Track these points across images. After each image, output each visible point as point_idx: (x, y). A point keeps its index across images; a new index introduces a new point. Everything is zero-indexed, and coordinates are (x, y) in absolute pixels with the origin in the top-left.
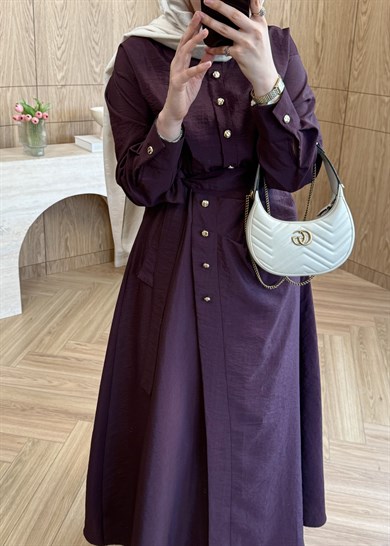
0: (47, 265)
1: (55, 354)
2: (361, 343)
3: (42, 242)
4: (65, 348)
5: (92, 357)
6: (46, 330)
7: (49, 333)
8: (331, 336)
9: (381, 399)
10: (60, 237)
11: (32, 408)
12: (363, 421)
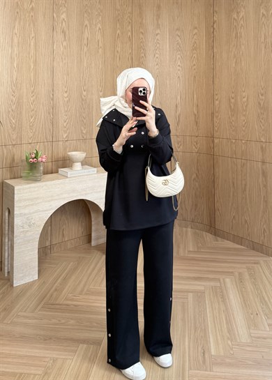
2: (241, 282)
8: (223, 279)
9: (257, 314)
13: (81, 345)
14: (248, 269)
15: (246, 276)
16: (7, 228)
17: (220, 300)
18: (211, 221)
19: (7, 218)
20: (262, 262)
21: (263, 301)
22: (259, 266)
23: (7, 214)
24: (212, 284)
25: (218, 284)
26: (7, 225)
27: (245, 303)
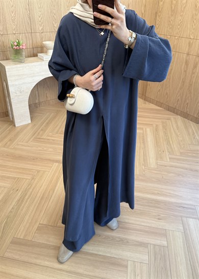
0: (40, 103)
1: (44, 138)
2: (157, 131)
3: (37, 95)
4: (48, 136)
5: (58, 139)
6: (41, 129)
8: (146, 129)
9: (163, 151)
10: (44, 93)
11: (37, 159)
12: (157, 160)
13: (55, 164)
14: (163, 122)
15: (161, 127)
16: (6, 92)
17: (142, 141)
18: (143, 92)
19: (5, 86)
20: (172, 119)
21: (168, 143)
22: (170, 121)
23: (5, 84)
25: (141, 132)
26: (6, 91)
27: (157, 143)
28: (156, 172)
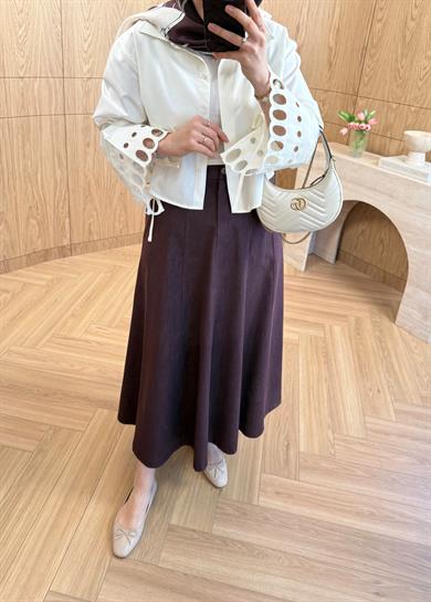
0: (72, 247)
1: (78, 337)
2: (358, 334)
3: (67, 226)
4: (87, 332)
5: (112, 341)
6: (70, 313)
7: (73, 315)
8: (331, 326)
9: (379, 391)
10: (84, 222)
11: (55, 394)
12: (364, 415)
13: (100, 410)
15: (368, 325)
17: (322, 360)
24: (312, 332)
25: (321, 334)
27: (362, 368)
28: (363, 449)
